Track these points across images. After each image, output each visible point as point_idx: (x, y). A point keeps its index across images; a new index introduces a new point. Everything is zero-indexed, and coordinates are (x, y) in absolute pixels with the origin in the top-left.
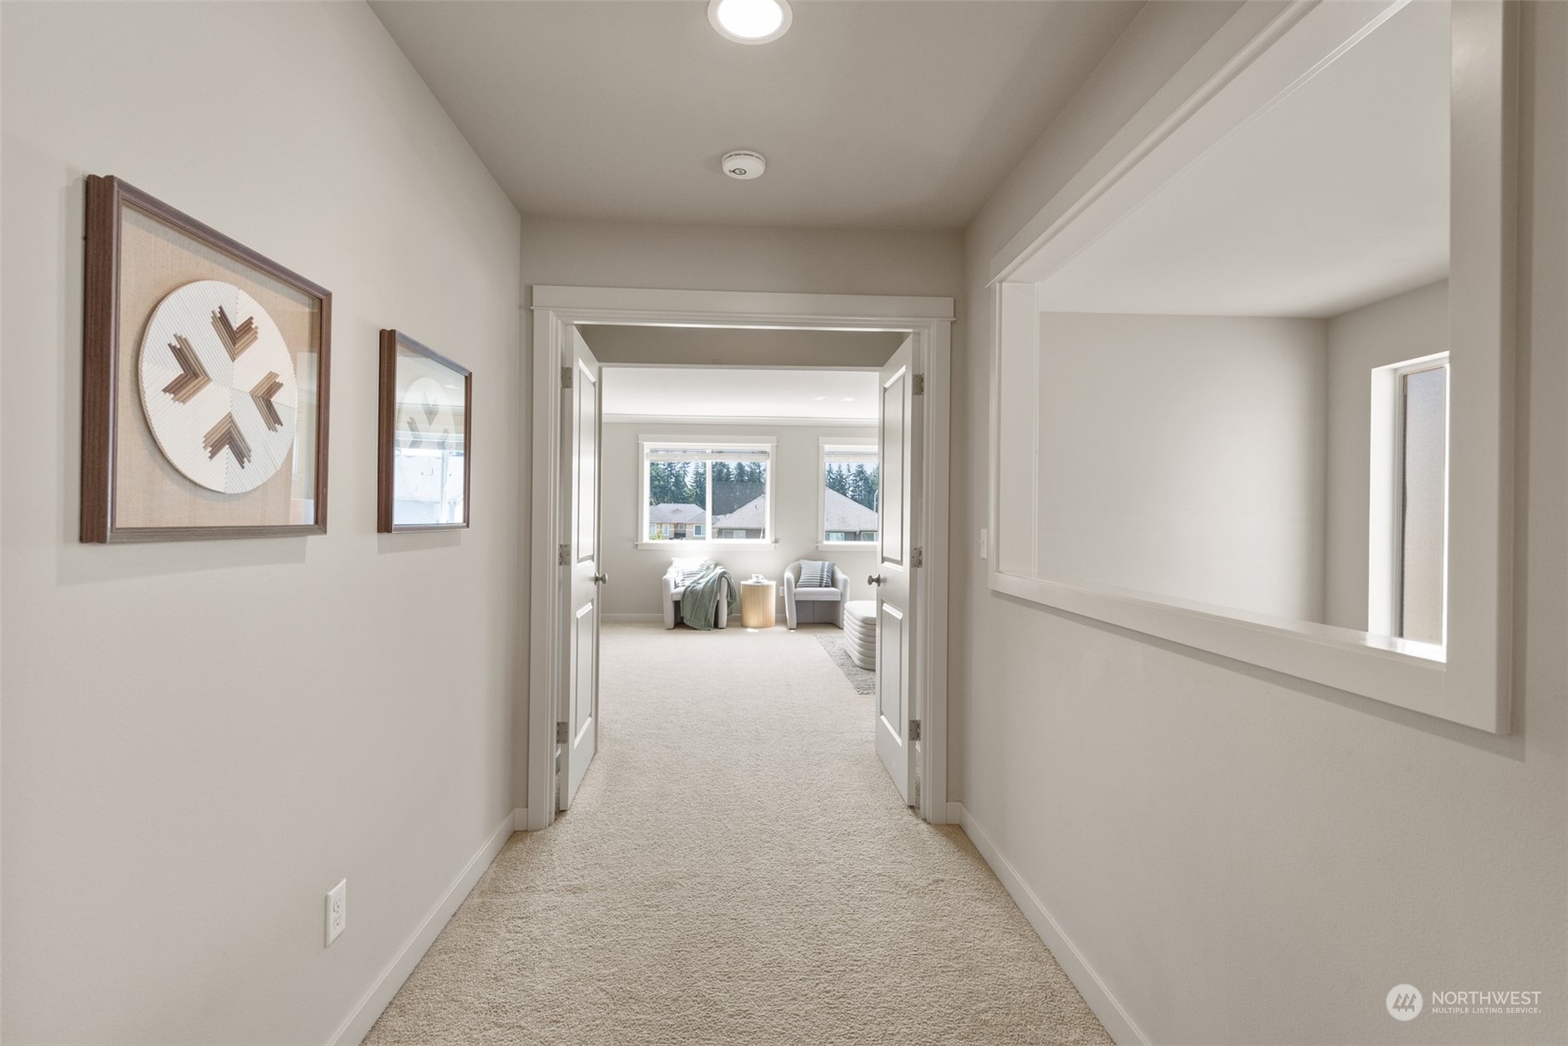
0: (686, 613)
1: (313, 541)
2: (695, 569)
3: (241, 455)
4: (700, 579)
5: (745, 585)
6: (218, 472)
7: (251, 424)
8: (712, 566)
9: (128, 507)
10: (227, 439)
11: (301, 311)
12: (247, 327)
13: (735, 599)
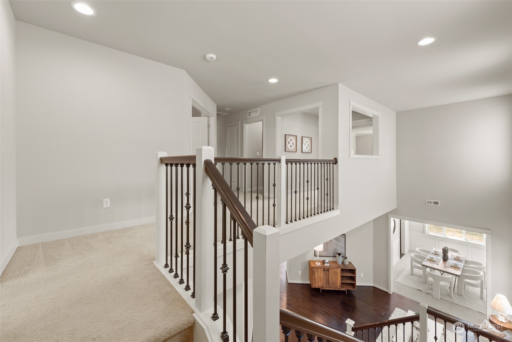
1: (296, 153)
3: (292, 147)
6: (290, 148)
7: (292, 145)
9: (286, 150)
10: (291, 146)
11: (295, 137)
12: (292, 139)
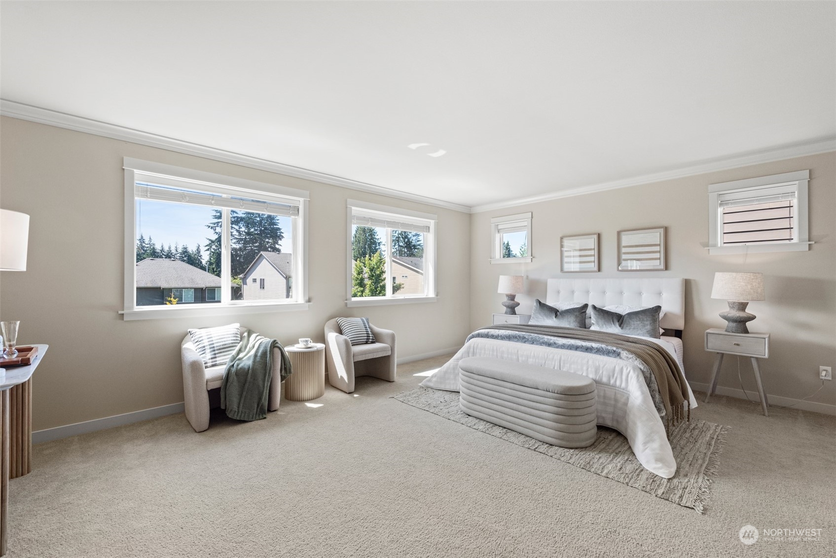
0: (233, 403)
2: (229, 340)
4: (238, 354)
5: (290, 352)
8: (246, 334)
13: (290, 372)
